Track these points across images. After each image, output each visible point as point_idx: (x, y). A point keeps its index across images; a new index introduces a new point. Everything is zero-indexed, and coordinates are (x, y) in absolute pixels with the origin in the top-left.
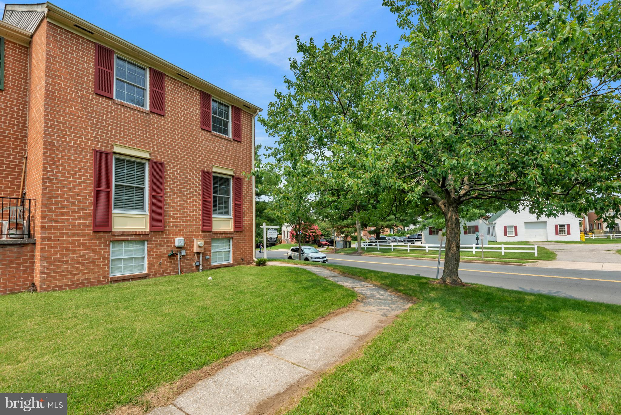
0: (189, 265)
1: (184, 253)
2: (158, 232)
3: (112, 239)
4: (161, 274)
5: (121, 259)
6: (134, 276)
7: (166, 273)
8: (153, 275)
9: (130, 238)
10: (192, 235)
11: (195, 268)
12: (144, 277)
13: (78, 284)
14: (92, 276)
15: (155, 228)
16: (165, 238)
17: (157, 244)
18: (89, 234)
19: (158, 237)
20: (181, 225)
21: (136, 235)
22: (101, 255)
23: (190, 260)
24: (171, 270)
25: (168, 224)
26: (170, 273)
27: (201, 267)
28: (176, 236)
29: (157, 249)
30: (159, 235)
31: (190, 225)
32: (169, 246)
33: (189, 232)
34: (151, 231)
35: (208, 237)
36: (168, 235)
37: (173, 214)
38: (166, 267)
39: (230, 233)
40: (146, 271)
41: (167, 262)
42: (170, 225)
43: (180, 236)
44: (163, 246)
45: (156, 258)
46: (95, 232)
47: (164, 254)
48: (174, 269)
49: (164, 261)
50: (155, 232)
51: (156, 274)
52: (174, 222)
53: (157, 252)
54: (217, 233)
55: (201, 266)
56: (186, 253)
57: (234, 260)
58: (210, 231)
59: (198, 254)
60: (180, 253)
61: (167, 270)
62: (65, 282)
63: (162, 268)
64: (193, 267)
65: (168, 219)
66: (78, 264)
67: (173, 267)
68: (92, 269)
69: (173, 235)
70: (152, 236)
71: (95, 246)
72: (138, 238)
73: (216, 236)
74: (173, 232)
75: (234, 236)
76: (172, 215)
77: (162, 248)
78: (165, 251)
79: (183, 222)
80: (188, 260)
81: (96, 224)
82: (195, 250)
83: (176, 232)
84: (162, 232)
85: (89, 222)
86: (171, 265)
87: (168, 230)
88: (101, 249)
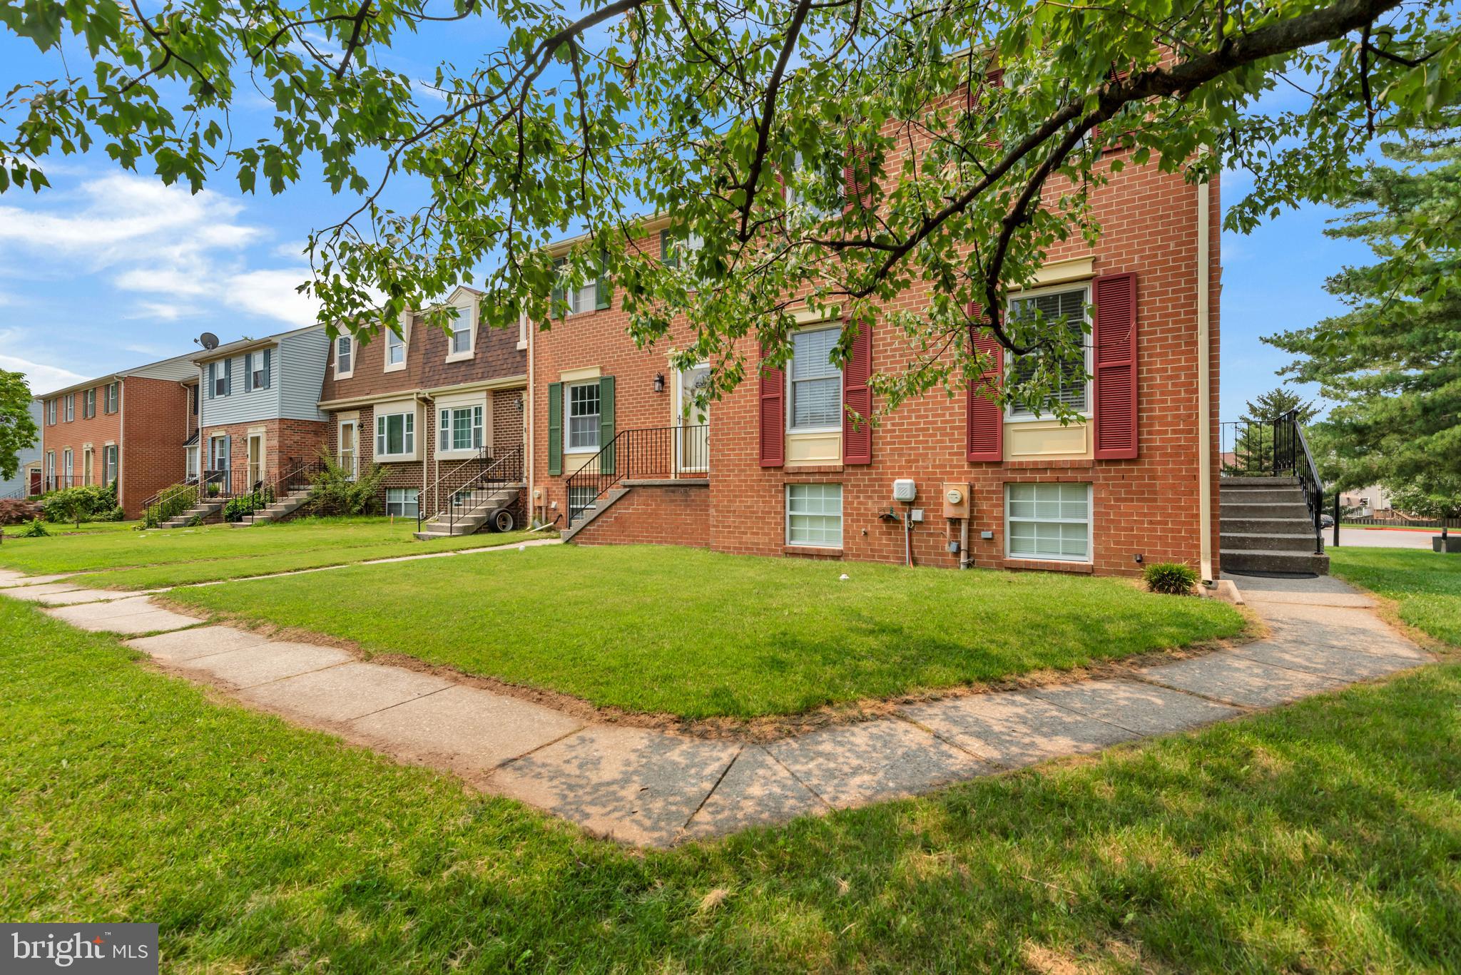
0: (936, 547)
1: (917, 515)
2: (862, 466)
3: (786, 479)
4: (868, 556)
5: (805, 517)
6: (819, 550)
7: (880, 557)
8: (853, 555)
9: (811, 479)
10: (942, 473)
11: (950, 557)
12: (836, 556)
13: (747, 549)
14: (762, 540)
15: (854, 459)
16: (876, 480)
17: (859, 492)
18: (756, 471)
19: (862, 477)
20: (911, 449)
21: (820, 473)
22: (772, 507)
23: (938, 535)
24: (890, 552)
25: (881, 450)
26: (887, 557)
27: (963, 558)
28: (900, 475)
29: (860, 503)
30: (862, 474)
31: (935, 448)
32: (883, 498)
33: (934, 466)
34: (846, 466)
35: (992, 479)
36: (882, 474)
37: (893, 425)
38: (880, 545)
39: (1077, 467)
40: (839, 546)
41: (882, 533)
42: (884, 451)
43: (909, 475)
44: (870, 497)
45: (858, 521)
46: (765, 468)
47: (873, 515)
48: (896, 552)
49: (877, 528)
50: (854, 466)
51: (859, 556)
52: (894, 443)
53: (859, 509)
54: (1021, 468)
55: (963, 554)
56: (925, 516)
57: (1097, 556)
58: (999, 463)
59: (955, 522)
60: (909, 517)
61: (881, 551)
62: (732, 542)
63: (870, 544)
64: (944, 554)
65: (880, 438)
66: (746, 517)
67: (895, 545)
68: (762, 528)
69: (892, 474)
70: (849, 474)
71: (765, 491)
72: (825, 478)
73: (1019, 477)
74: (894, 467)
75: (1100, 475)
76: (889, 427)
77: (870, 502)
78: (875, 507)
79: (916, 442)
80: (930, 535)
81: (763, 455)
82: (948, 512)
83: (900, 467)
84: (869, 466)
85: (756, 452)
86: (890, 540)
87: (881, 462)
88: (771, 496)
